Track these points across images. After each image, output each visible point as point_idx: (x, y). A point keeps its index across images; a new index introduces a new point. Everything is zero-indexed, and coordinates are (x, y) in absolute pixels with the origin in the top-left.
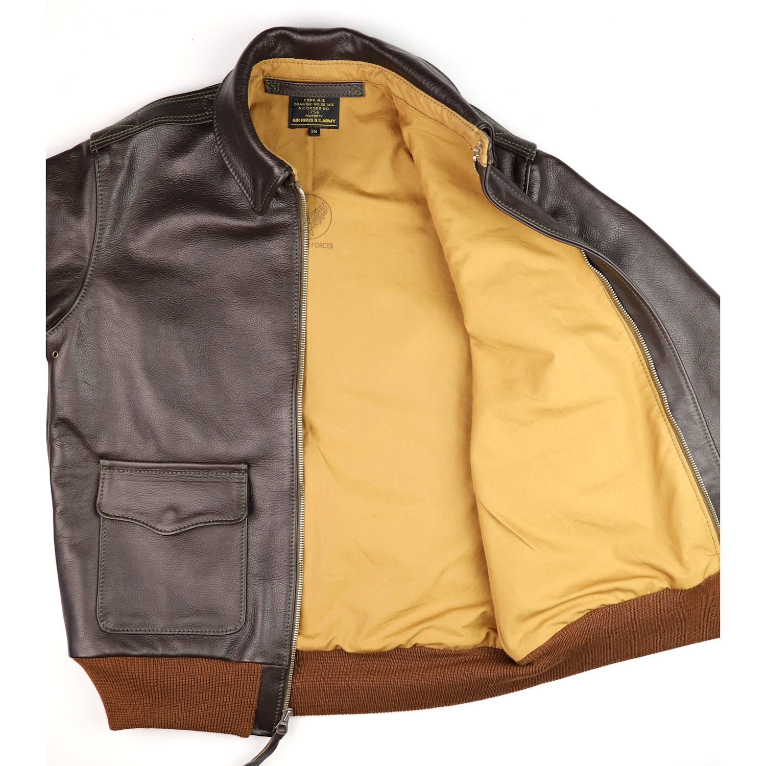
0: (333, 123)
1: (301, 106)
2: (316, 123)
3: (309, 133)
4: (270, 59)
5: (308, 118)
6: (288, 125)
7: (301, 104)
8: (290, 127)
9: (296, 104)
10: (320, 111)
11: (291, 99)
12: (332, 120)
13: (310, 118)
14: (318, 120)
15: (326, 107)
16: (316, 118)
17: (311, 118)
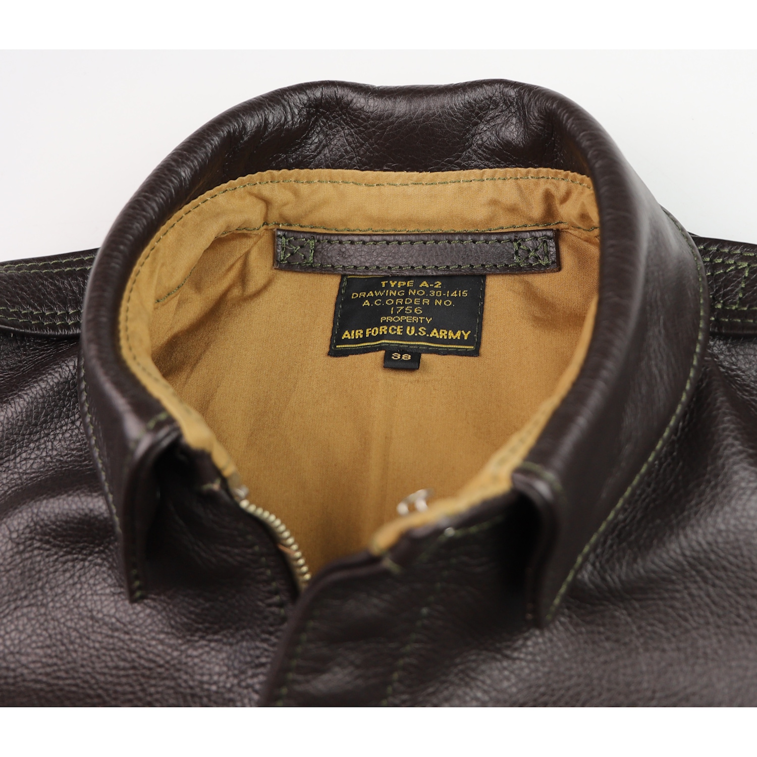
0: (461, 341)
1: (372, 300)
2: (413, 338)
3: (390, 364)
4: (290, 168)
5: (388, 324)
6: (327, 350)
7: (371, 294)
8: (334, 353)
9: (355, 295)
10: (425, 308)
11: (345, 284)
12: (458, 334)
13: (393, 323)
14: (417, 331)
15: (443, 298)
16: (411, 325)
17: (397, 324)
